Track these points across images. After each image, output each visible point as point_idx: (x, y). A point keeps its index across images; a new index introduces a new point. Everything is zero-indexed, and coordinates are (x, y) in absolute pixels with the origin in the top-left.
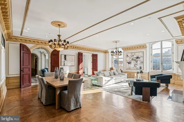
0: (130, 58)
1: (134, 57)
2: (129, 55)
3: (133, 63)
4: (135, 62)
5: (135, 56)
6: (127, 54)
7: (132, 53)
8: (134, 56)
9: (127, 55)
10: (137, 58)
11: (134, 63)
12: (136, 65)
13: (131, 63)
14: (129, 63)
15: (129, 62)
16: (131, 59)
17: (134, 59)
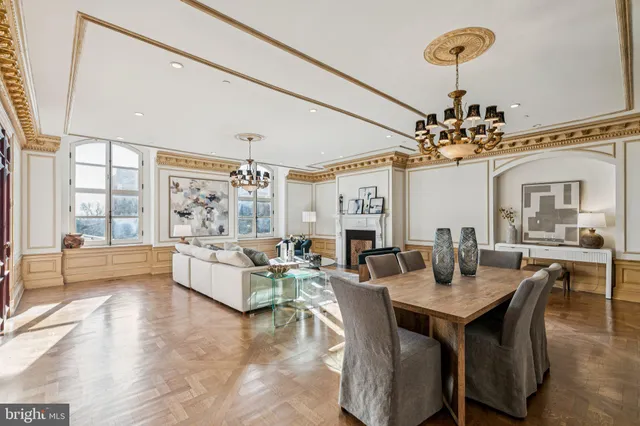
0: (186, 196)
1: (203, 196)
2: (184, 184)
3: (198, 213)
4: (205, 212)
5: (204, 192)
6: (176, 180)
7: (193, 179)
8: (202, 192)
9: (177, 185)
10: (213, 198)
11: (201, 213)
12: (207, 223)
13: (189, 214)
14: (182, 214)
15: (182, 209)
16: (189, 202)
17: (201, 200)
